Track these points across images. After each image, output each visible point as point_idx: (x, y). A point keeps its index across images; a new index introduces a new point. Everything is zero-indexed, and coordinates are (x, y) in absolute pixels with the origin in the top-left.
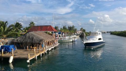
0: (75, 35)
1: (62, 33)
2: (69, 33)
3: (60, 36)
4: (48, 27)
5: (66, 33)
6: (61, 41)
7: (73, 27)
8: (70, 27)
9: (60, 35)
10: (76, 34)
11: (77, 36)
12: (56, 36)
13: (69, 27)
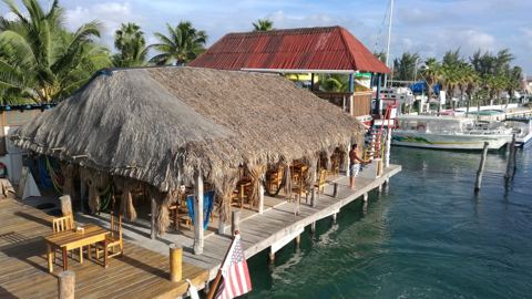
0: (513, 100)
1: (431, 90)
2: (478, 88)
3: (416, 105)
4: (322, 41)
5: (457, 91)
6: (419, 139)
7: (503, 58)
8: (486, 57)
9: (423, 98)
10: (517, 95)
11: (526, 106)
12: (375, 113)
13: (477, 56)
